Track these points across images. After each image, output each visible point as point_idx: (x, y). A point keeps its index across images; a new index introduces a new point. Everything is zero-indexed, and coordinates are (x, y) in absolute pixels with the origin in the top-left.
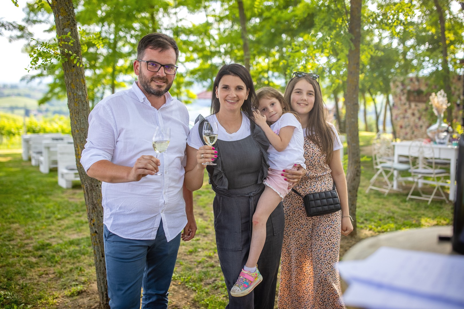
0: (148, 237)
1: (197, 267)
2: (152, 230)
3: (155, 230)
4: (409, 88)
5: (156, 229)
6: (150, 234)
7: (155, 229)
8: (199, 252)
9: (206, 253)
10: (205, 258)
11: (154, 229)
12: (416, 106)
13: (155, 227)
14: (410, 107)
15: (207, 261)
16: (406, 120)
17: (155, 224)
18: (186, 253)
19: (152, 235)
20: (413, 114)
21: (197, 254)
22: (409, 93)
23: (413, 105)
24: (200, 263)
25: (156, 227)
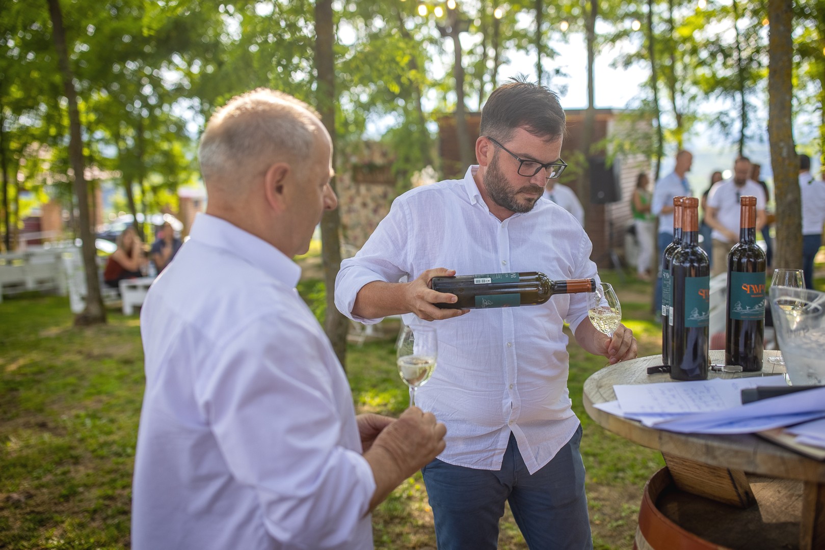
0: (486, 465)
1: (93, 519)
2: (493, 452)
3: (500, 454)
4: (354, 160)
5: (502, 452)
6: (490, 460)
7: (499, 451)
8: (82, 493)
9: (96, 492)
10: (101, 501)
11: (497, 452)
12: (368, 190)
13: (498, 447)
14: (358, 192)
15: (108, 506)
16: (353, 215)
17: (499, 444)
18: (56, 501)
19: (494, 462)
20: (364, 205)
21: (78, 498)
22: (356, 169)
23: (363, 189)
24: (95, 511)
25: (501, 448)
